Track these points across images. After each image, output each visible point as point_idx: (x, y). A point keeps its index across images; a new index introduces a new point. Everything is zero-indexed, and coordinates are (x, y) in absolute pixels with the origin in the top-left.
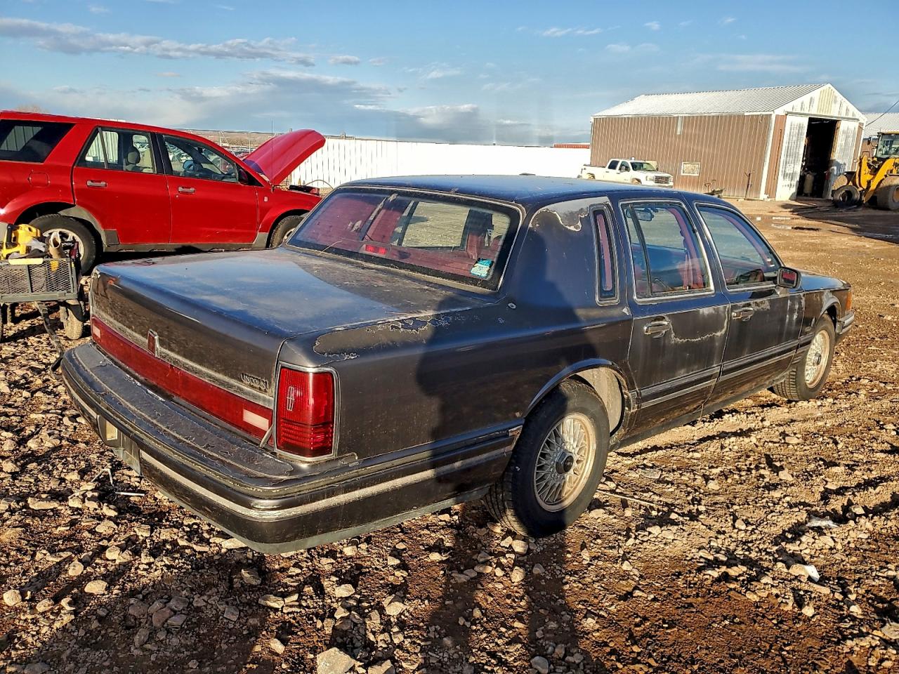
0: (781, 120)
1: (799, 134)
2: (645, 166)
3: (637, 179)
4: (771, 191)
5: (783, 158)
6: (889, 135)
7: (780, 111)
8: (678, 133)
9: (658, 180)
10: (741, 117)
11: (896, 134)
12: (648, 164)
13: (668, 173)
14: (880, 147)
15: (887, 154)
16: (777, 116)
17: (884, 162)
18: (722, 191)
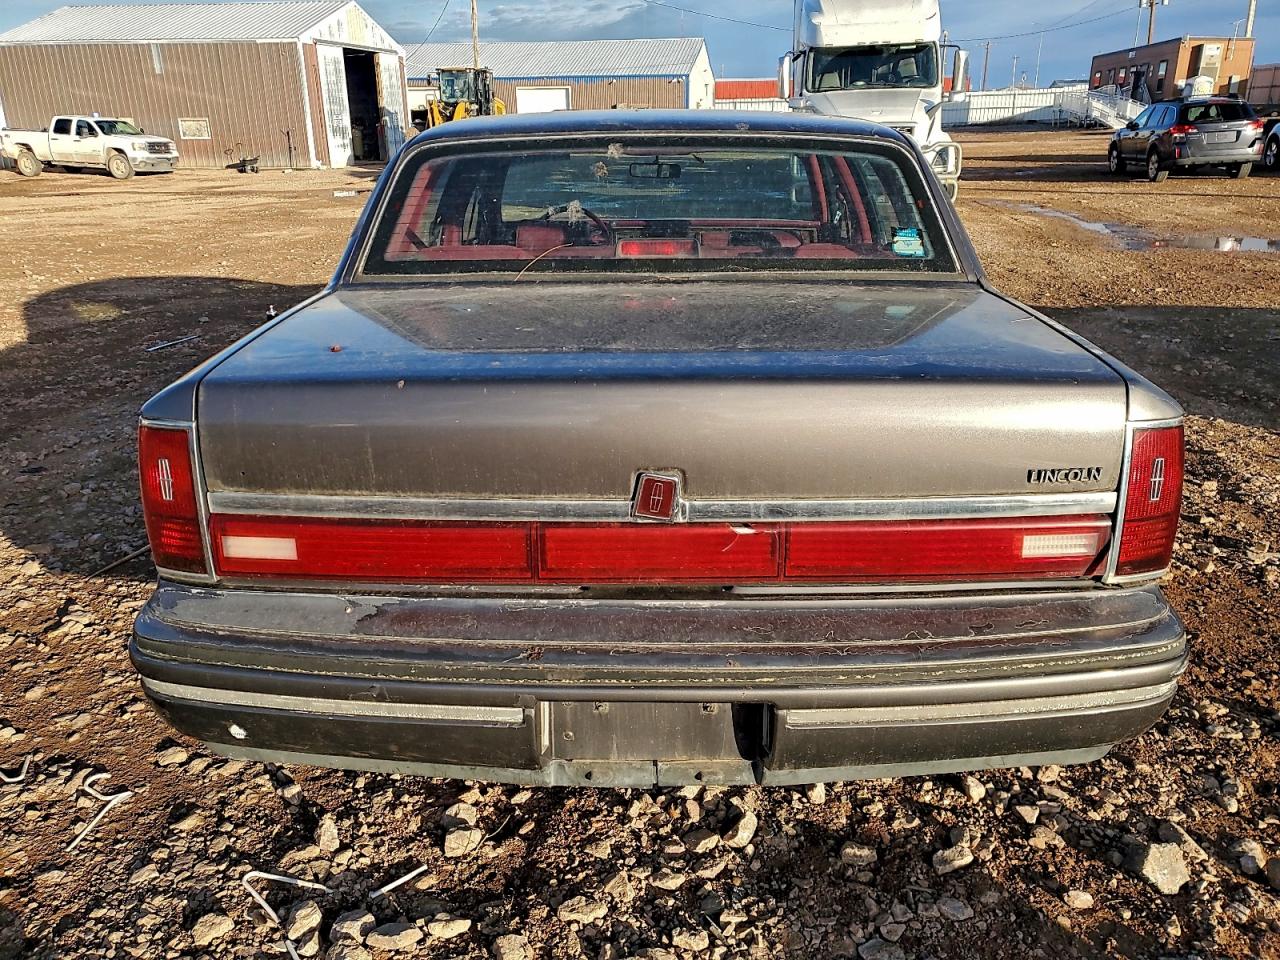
0: (311, 50)
1: (337, 71)
2: (120, 127)
3: (116, 149)
4: (324, 154)
5: (326, 107)
6: (450, 71)
7: (306, 38)
8: (158, 71)
9: (153, 147)
10: (252, 46)
11: (458, 71)
12: (125, 123)
13: (165, 137)
14: (443, 88)
15: (454, 97)
16: (304, 45)
17: (455, 107)
18: (256, 159)
